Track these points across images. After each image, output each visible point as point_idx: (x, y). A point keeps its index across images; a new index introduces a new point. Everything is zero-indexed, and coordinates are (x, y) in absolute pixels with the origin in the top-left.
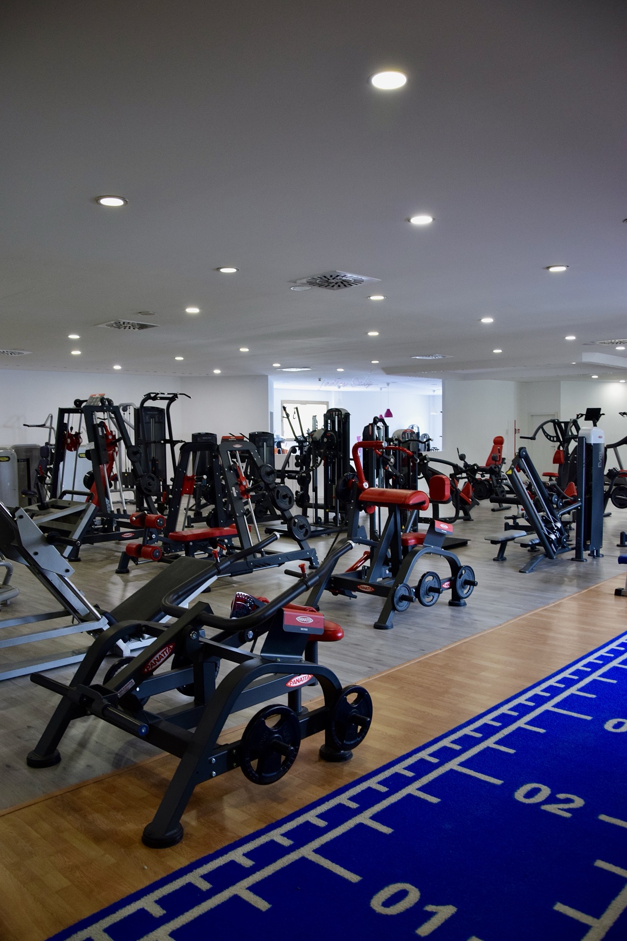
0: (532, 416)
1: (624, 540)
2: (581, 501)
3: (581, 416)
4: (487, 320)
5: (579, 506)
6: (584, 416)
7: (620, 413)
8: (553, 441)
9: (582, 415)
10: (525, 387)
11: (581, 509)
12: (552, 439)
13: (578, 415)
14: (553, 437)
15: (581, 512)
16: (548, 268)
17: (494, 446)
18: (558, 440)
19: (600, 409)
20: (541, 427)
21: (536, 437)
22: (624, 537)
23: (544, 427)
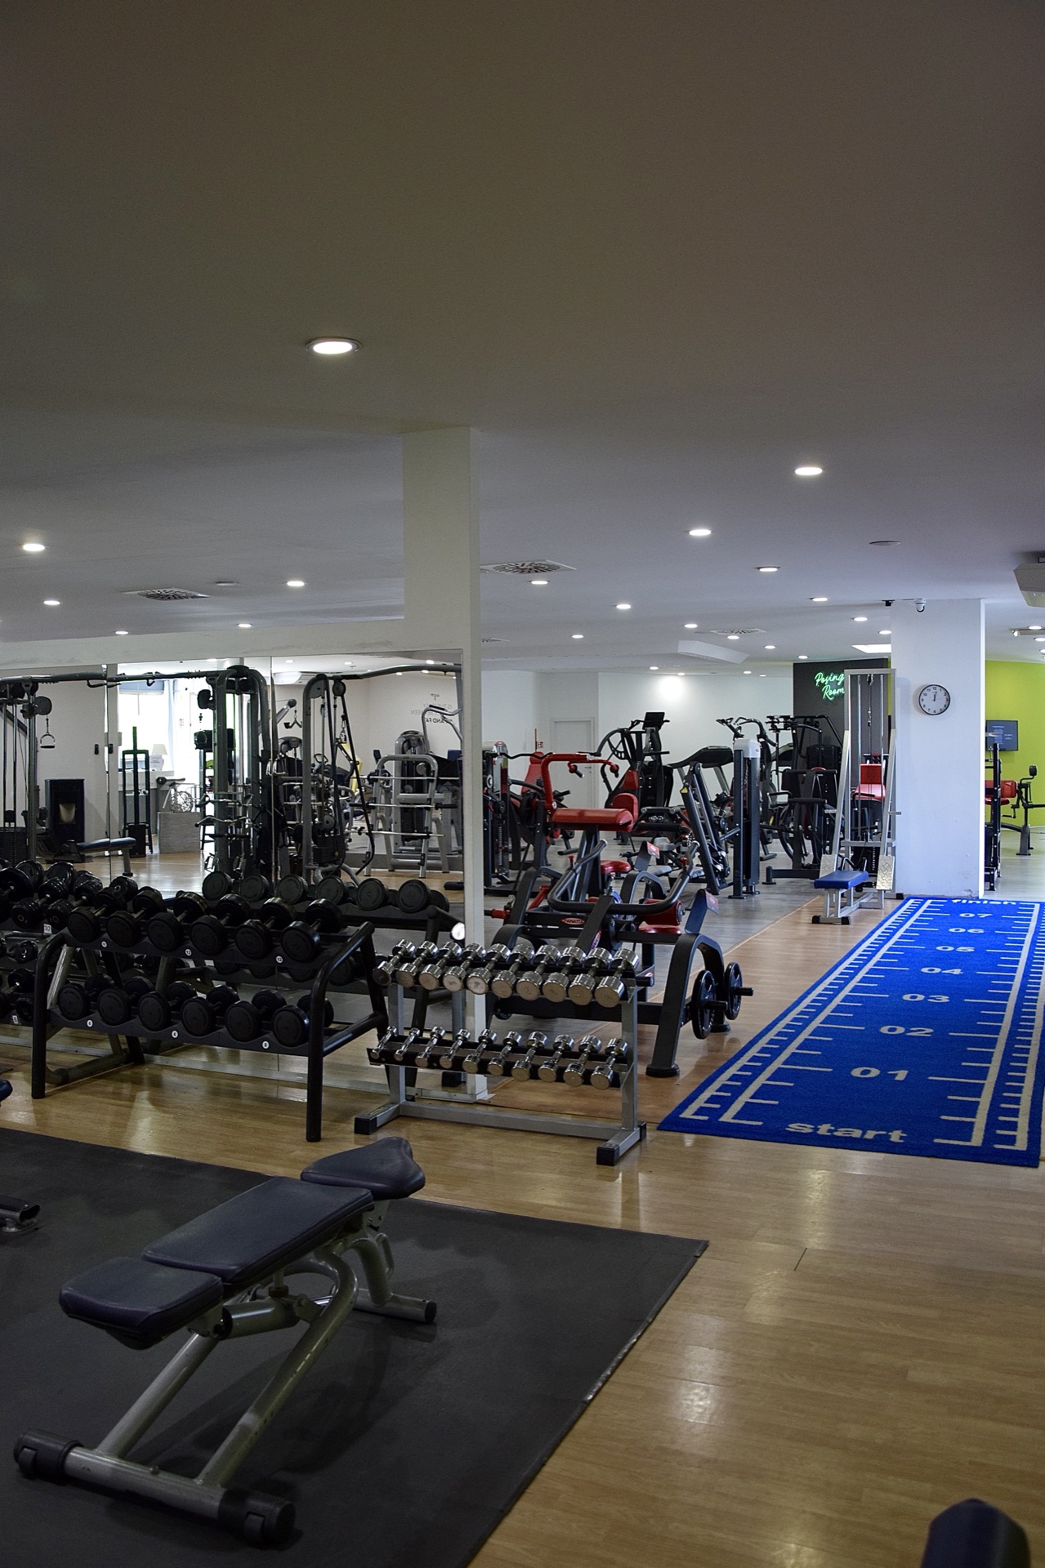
0: (556, 722)
1: (771, 876)
2: (739, 826)
3: (637, 724)
4: (624, 607)
5: (737, 833)
6: (642, 724)
7: (718, 721)
8: (621, 758)
9: (638, 722)
10: (547, 681)
11: (740, 836)
12: (619, 755)
13: (633, 723)
14: (621, 753)
15: (740, 840)
16: (759, 568)
17: (530, 766)
18: (627, 757)
19: (663, 714)
20: (607, 739)
21: (602, 752)
22: (771, 873)
23: (611, 738)
